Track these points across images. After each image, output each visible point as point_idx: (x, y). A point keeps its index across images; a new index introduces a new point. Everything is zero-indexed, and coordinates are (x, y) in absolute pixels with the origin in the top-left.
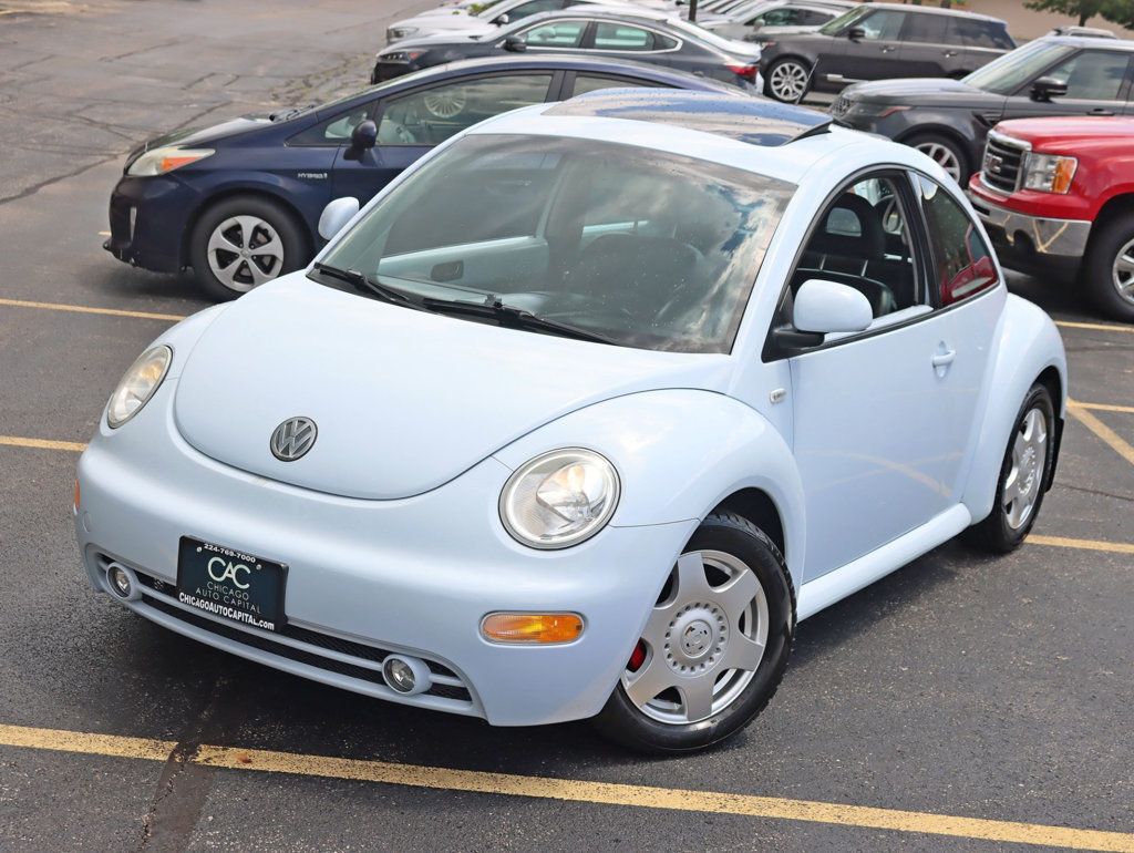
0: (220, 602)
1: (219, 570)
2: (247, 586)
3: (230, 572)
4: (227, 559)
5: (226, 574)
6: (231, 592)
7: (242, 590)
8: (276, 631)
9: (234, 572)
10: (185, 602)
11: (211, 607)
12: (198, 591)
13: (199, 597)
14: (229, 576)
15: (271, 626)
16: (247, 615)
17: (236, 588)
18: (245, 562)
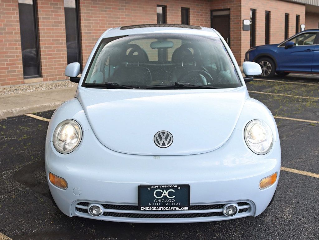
0: (161, 206)
1: (159, 194)
2: (174, 196)
3: (165, 194)
4: (163, 189)
5: (163, 195)
6: (166, 201)
7: (171, 199)
8: (189, 210)
9: (167, 193)
10: (144, 210)
11: (158, 209)
12: (150, 204)
13: (151, 206)
14: (165, 195)
15: (187, 208)
16: (175, 207)
17: (168, 199)
18: (172, 188)
